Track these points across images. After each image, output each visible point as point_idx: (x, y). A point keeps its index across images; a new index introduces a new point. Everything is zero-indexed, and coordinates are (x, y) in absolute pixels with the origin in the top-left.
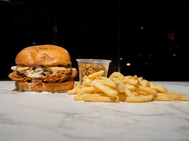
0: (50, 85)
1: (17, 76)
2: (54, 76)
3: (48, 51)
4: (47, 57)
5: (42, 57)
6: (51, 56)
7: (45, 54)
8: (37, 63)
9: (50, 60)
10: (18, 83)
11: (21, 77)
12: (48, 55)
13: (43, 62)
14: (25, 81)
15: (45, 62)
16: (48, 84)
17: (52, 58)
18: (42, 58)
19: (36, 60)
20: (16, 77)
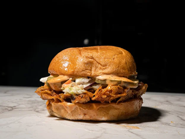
0: (103, 107)
1: (49, 92)
2: (111, 91)
3: (97, 52)
4: (95, 62)
5: (86, 62)
6: (102, 61)
7: (92, 58)
8: (78, 72)
9: (100, 68)
10: (51, 102)
11: (54, 93)
12: (97, 59)
13: (88, 71)
14: (61, 99)
15: (91, 70)
16: (99, 105)
17: (103, 64)
18: (87, 64)
19: (76, 68)
20: (47, 93)
